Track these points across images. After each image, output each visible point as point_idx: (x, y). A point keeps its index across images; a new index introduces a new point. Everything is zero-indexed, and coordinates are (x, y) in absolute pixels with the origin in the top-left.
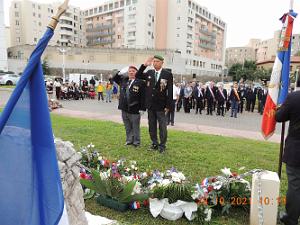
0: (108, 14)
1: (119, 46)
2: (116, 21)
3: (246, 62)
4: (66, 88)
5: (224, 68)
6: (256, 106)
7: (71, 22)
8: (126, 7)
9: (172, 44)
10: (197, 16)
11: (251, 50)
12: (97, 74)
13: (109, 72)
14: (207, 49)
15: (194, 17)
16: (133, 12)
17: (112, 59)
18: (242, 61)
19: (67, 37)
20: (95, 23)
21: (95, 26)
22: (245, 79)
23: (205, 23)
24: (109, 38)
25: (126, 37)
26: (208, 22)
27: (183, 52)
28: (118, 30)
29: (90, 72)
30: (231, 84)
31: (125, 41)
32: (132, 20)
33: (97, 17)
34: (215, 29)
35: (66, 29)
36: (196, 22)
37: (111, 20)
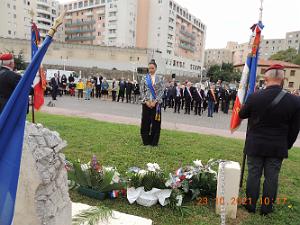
0: (89, 10)
1: (99, 43)
2: (96, 18)
3: (223, 64)
5: (203, 69)
7: (49, 17)
8: (107, 4)
9: (153, 44)
10: (178, 17)
11: (228, 52)
12: (76, 71)
13: (88, 69)
14: (186, 50)
15: (174, 18)
16: (114, 9)
17: (91, 56)
18: (220, 63)
19: (44, 31)
20: (74, 18)
21: (74, 21)
22: (222, 80)
23: (185, 24)
24: (89, 35)
25: (106, 35)
26: (189, 24)
27: (163, 49)
28: (98, 26)
29: (68, 69)
31: (105, 38)
32: (113, 18)
33: (77, 12)
34: (195, 31)
35: (44, 23)
36: (177, 23)
37: (91, 16)
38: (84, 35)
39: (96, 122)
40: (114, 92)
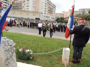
1: (23, 10)
2: (22, 2)
5: (55, 19)
7: (7, 1)
9: (40, 11)
11: (63, 14)
12: (16, 18)
13: (20, 18)
15: (47, 3)
17: (21, 14)
18: (60, 17)
19: (6, 5)
23: (50, 5)
24: (20, 7)
25: (26, 7)
28: (23, 5)
29: (13, 17)
31: (25, 8)
32: (28, 2)
34: (53, 7)
35: (5, 3)
36: (48, 5)
37: (21, 1)
38: (19, 7)
39: (23, 35)
40: (28, 25)
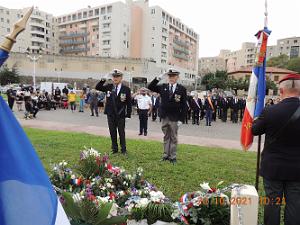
0: (83, 22)
1: (93, 54)
2: (90, 29)
3: (218, 72)
4: (36, 98)
5: (197, 76)
6: (229, 114)
7: (43, 30)
8: (101, 16)
9: (147, 54)
10: (171, 27)
12: (70, 82)
13: (83, 81)
14: (181, 59)
15: (168, 28)
16: (107, 21)
17: (86, 67)
19: (39, 44)
20: (68, 31)
21: (68, 33)
23: (178, 34)
24: (83, 46)
25: (101, 46)
26: (182, 33)
27: (158, 61)
28: (92, 38)
29: (63, 80)
30: (204, 93)
31: (99, 50)
32: (107, 29)
33: (71, 25)
34: (188, 40)
35: (38, 36)
36: (170, 33)
37: (85, 28)
38: (79, 47)
